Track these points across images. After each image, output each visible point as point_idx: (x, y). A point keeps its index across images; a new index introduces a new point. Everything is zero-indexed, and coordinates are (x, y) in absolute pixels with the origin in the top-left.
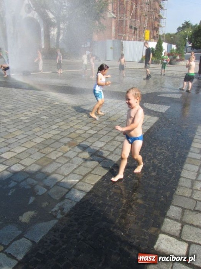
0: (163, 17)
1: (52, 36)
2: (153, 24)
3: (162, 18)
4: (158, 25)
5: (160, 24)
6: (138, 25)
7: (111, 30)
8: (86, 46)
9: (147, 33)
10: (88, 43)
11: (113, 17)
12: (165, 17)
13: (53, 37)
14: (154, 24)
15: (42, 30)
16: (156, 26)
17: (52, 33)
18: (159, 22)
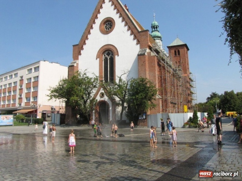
0: (194, 93)
2: (187, 98)
3: (193, 93)
4: (191, 99)
5: (192, 98)
6: (177, 101)
7: (159, 107)
8: (142, 118)
9: (186, 108)
10: (144, 116)
11: (160, 98)
12: (195, 93)
13: (117, 113)
14: (188, 99)
15: (111, 108)
16: (190, 100)
17: (117, 110)
18: (191, 96)
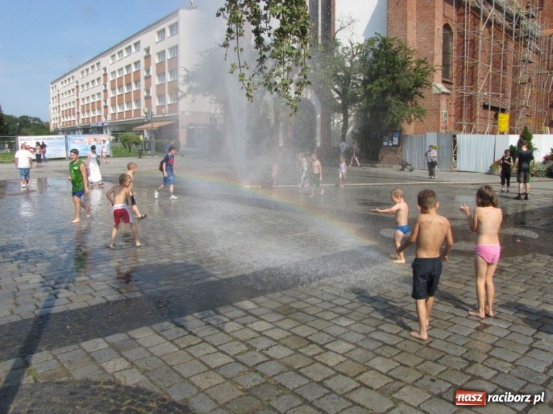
1: (335, 126)
7: (439, 116)
8: (391, 144)
10: (394, 138)
11: (443, 93)
15: (319, 116)
17: (335, 121)
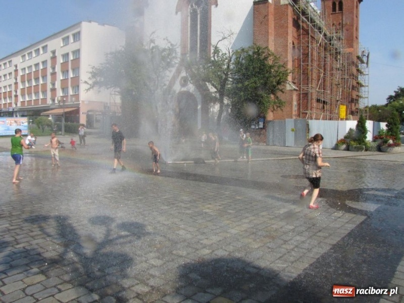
0: (364, 84)
1: (211, 114)
2: (349, 94)
3: (362, 86)
4: (357, 96)
5: (360, 94)
6: (329, 97)
7: (292, 106)
9: (343, 109)
10: (260, 123)
11: (295, 90)
12: (366, 84)
14: (352, 95)
15: (199, 107)
16: (354, 97)
17: (212, 110)
18: (358, 91)
